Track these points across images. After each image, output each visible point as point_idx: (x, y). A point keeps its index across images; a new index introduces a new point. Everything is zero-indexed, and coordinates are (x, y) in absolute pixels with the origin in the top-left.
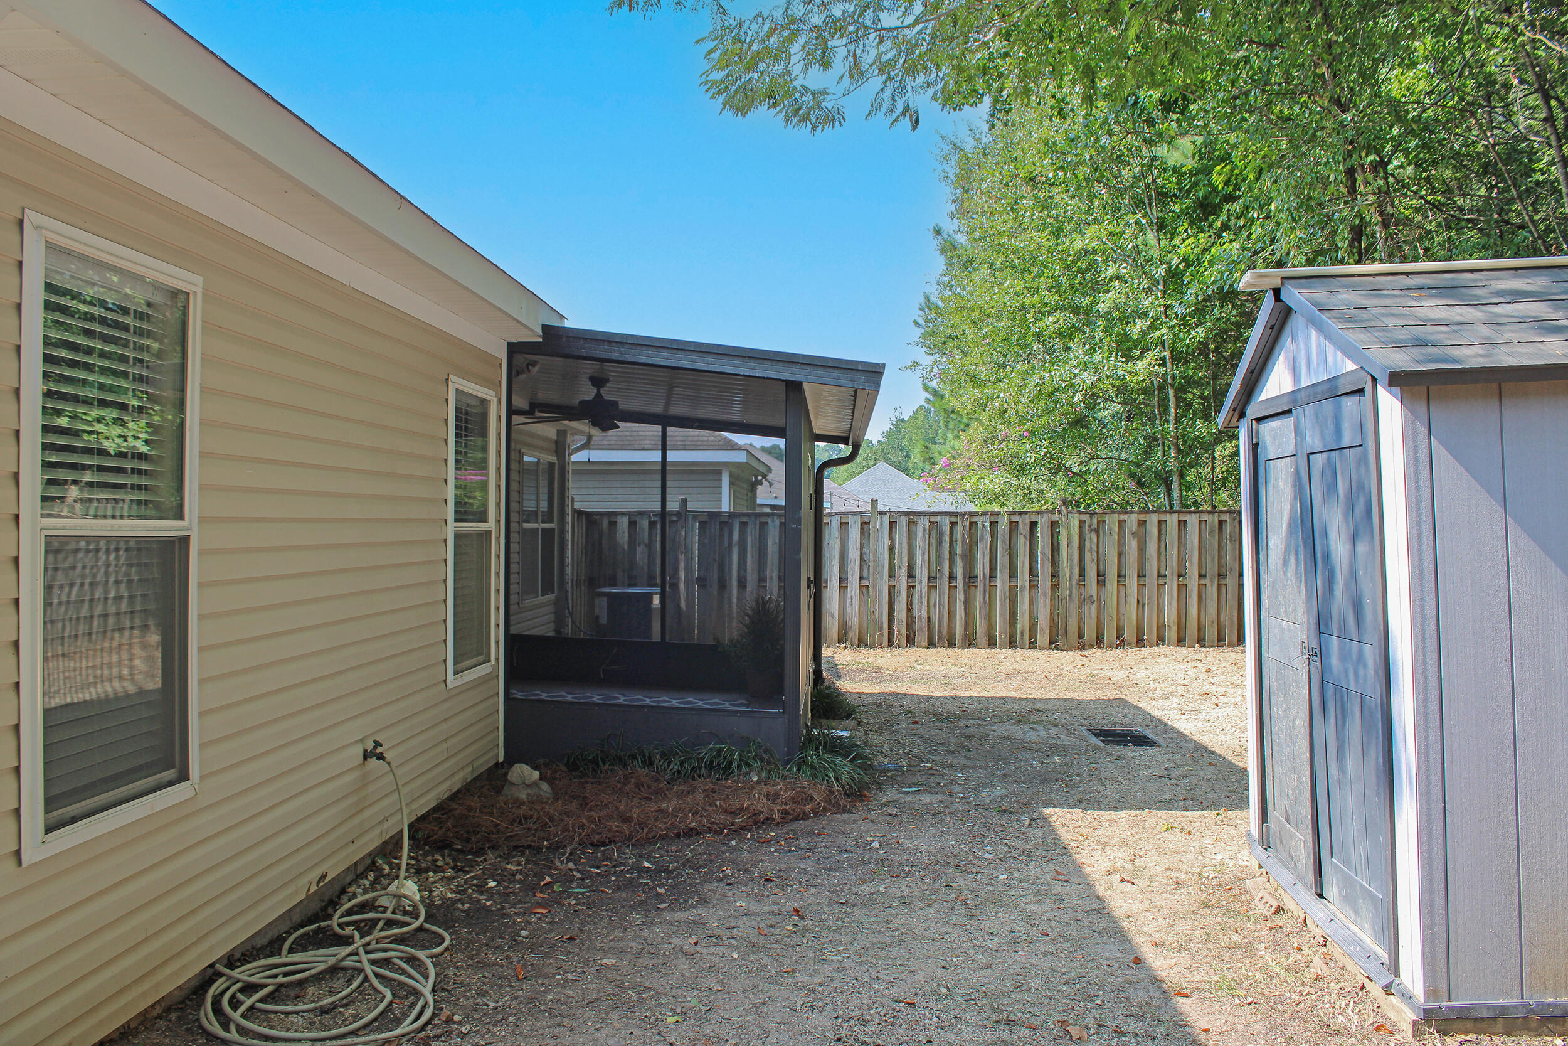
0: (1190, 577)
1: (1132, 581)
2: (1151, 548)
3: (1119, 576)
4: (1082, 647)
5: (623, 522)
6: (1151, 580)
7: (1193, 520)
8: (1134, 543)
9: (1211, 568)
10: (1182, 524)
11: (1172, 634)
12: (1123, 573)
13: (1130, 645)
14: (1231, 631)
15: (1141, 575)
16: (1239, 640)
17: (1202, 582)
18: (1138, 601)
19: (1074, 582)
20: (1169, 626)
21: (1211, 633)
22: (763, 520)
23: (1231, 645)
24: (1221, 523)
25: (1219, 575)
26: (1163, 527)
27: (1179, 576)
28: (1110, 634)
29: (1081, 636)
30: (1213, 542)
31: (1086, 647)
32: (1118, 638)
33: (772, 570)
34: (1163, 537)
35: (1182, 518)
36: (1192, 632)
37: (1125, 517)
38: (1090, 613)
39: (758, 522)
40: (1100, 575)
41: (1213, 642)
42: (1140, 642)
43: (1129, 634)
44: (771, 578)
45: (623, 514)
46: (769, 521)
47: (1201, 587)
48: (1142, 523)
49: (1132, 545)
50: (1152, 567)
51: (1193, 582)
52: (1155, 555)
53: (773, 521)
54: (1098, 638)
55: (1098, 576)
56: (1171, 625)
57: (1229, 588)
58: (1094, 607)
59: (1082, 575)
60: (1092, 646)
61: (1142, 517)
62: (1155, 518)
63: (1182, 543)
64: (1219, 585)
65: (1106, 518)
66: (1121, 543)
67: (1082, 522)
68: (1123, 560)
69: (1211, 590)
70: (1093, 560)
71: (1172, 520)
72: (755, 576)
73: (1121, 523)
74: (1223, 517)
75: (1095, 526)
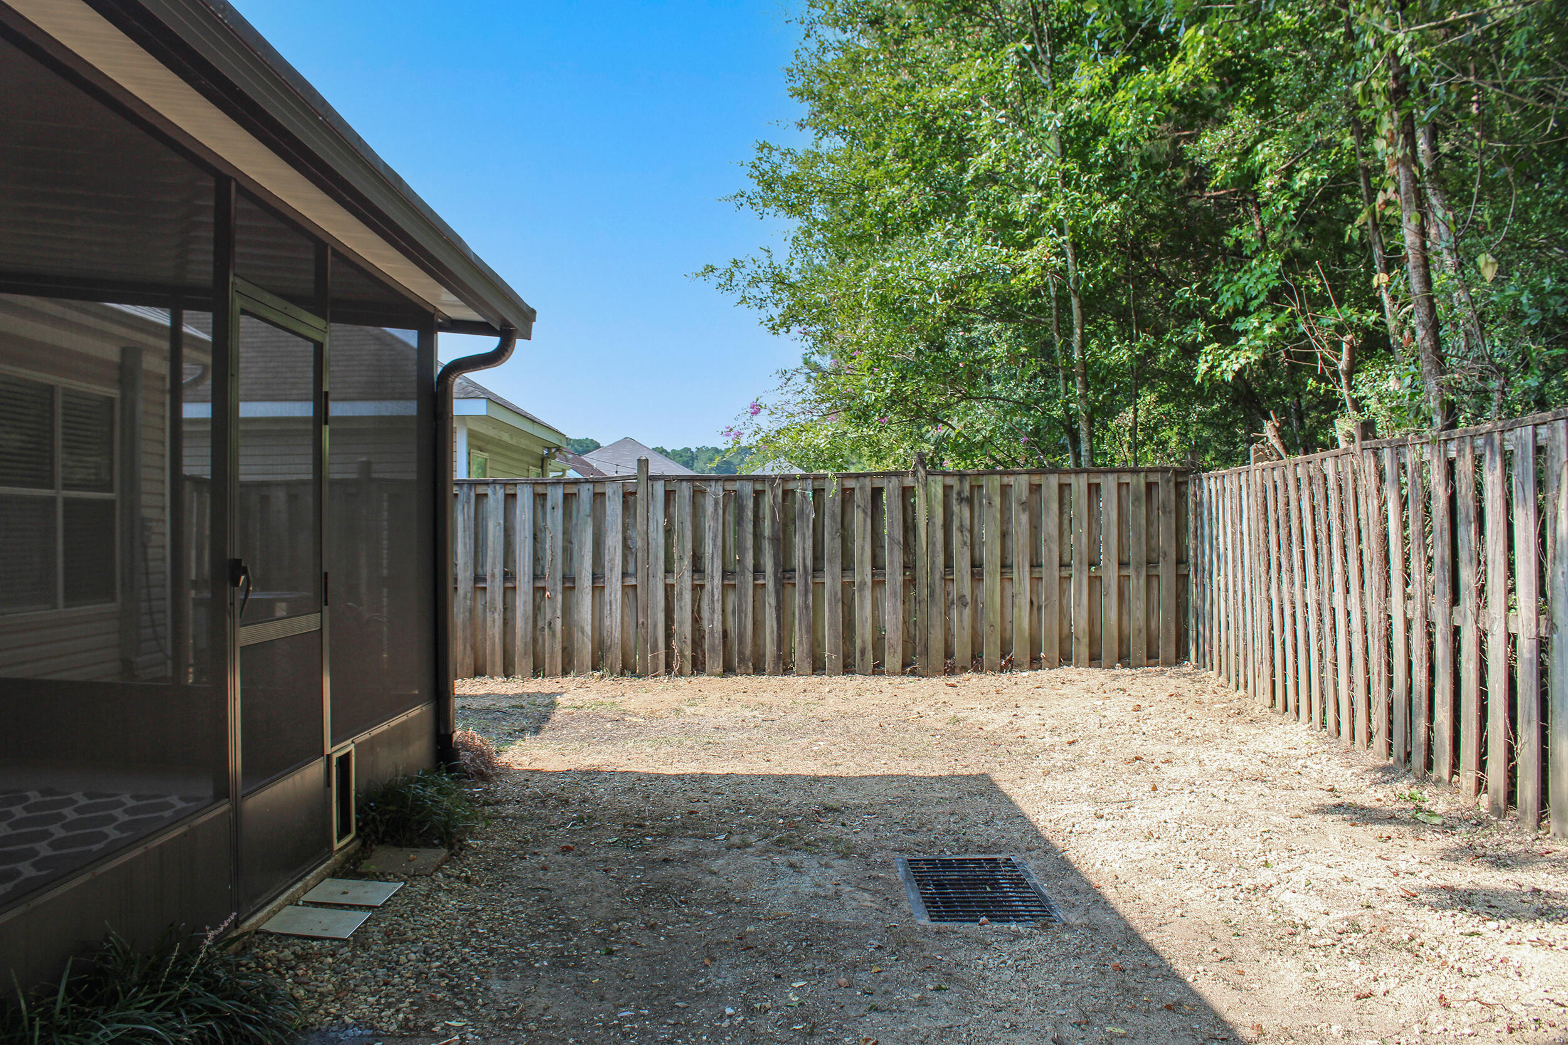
0: (1106, 566)
1: (1022, 574)
2: (1050, 524)
3: (1003, 566)
4: (950, 671)
5: (279, 498)
6: (1051, 572)
7: (1109, 483)
8: (1025, 518)
9: (1136, 552)
10: (1094, 490)
11: (1082, 650)
12: (1008, 562)
13: (1020, 667)
14: (1167, 643)
15: (1035, 565)
16: (1177, 657)
17: (1124, 573)
18: (1032, 603)
19: (938, 576)
20: (1077, 638)
21: (1138, 648)
22: (481, 490)
23: (1166, 663)
24: (1149, 486)
25: (1148, 562)
26: (1067, 492)
27: (1090, 565)
28: (991, 651)
29: (948, 654)
30: (1138, 514)
31: (957, 671)
32: (1003, 657)
33: (494, 563)
34: (1066, 509)
35: (1094, 480)
36: (1110, 645)
37: (1011, 480)
38: (961, 620)
39: (473, 494)
40: (976, 565)
41: (1141, 659)
42: (1035, 663)
43: (1020, 650)
44: (493, 576)
45: (277, 484)
46: (489, 491)
47: (1123, 580)
48: (1035, 489)
49: (1021, 521)
50: (1050, 553)
51: (1111, 574)
52: (1055, 533)
53: (495, 493)
54: (973, 657)
55: (973, 566)
56: (1081, 634)
57: (1163, 582)
58: (967, 612)
59: (948, 565)
60: (964, 669)
61: (1036, 479)
62: (1054, 480)
63: (1093, 514)
64: (1148, 577)
65: (983, 481)
66: (1005, 520)
67: (947, 489)
68: (1009, 543)
69: (1137, 584)
70: (965, 543)
71: (1079, 484)
72: (469, 574)
73: (1005, 489)
74: (1152, 478)
75: (966, 493)
